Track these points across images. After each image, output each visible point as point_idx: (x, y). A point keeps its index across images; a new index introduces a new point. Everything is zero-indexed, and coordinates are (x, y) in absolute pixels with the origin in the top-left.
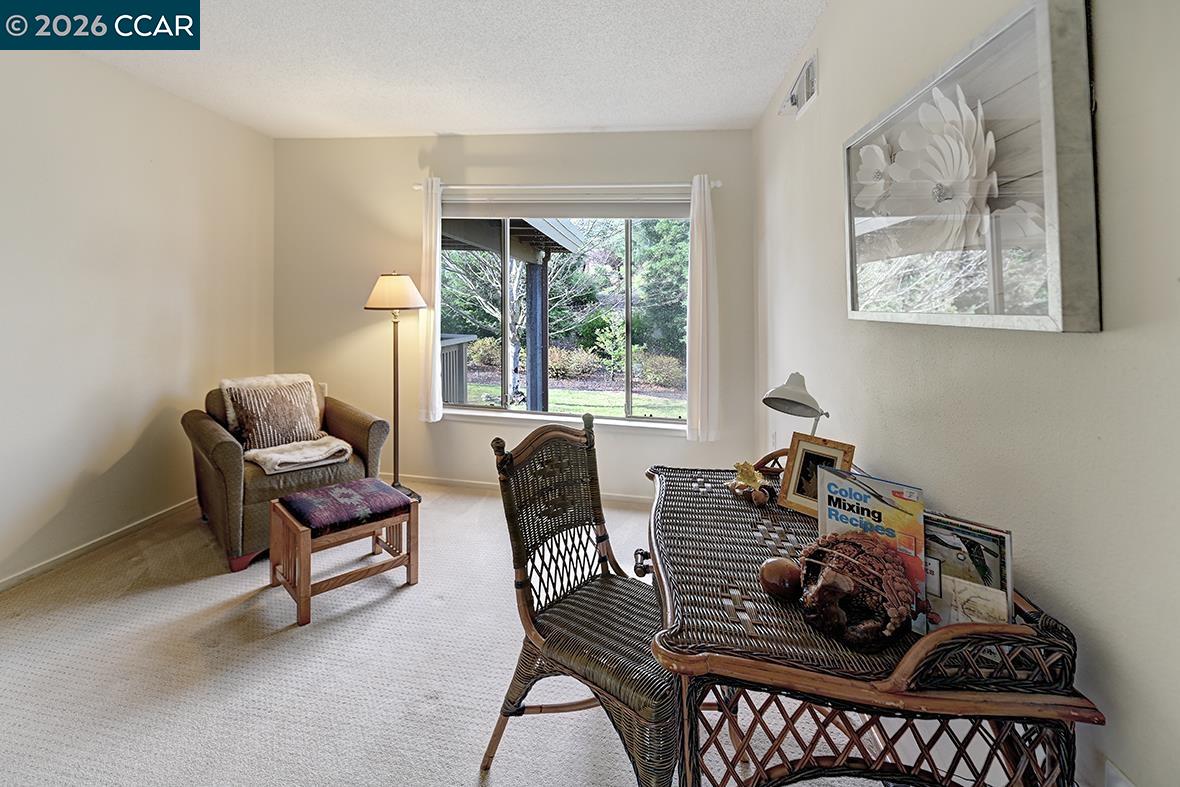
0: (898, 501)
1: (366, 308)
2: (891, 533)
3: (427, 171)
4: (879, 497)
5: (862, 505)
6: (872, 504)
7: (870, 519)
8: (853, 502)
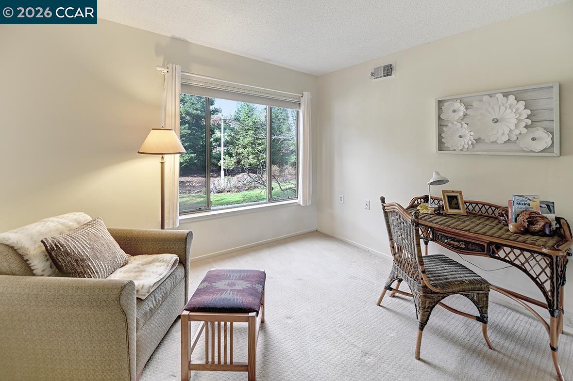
0: (534, 200)
1: (139, 152)
2: (532, 208)
3: (161, 59)
4: (530, 200)
5: (526, 203)
6: (528, 202)
7: (528, 206)
8: (522, 203)
